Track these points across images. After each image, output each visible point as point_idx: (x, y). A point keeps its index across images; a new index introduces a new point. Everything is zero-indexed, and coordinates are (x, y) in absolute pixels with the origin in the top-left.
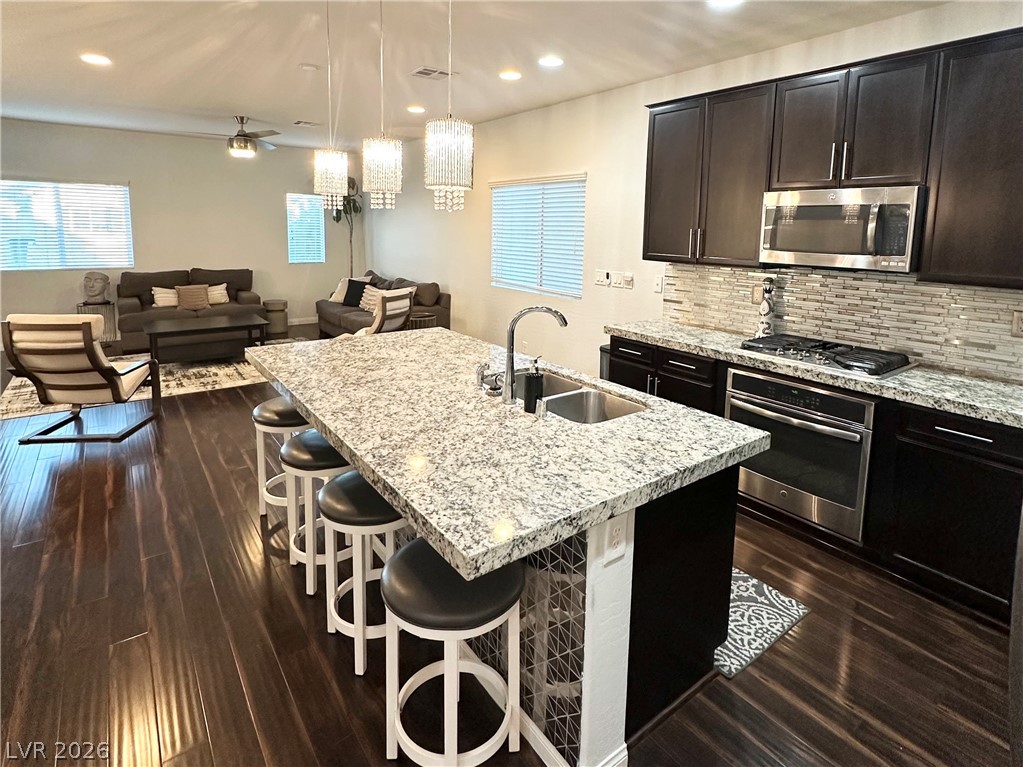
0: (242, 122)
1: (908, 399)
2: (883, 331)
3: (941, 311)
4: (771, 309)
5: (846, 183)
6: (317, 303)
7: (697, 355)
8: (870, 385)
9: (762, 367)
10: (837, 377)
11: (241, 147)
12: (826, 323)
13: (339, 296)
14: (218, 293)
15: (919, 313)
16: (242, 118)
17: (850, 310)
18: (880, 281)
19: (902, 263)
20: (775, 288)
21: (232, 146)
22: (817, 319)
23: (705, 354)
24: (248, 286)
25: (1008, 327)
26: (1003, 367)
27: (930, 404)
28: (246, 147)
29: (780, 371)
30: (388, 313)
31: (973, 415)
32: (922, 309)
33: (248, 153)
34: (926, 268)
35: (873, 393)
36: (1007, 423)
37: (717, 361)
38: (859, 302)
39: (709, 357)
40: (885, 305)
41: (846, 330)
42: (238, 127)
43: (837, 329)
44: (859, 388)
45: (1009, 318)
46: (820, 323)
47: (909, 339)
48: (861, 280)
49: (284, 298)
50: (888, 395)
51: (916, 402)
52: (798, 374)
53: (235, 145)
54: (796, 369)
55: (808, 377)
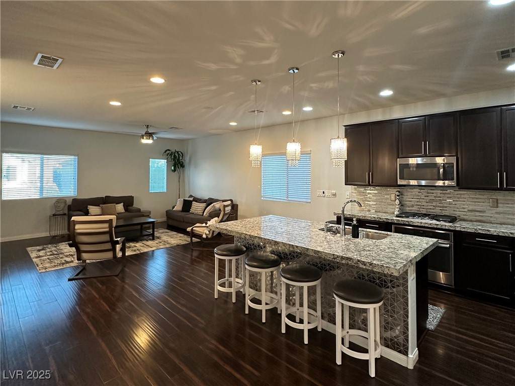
0: (148, 127)
1: (465, 230)
2: (444, 209)
3: (465, 200)
4: (400, 202)
5: (428, 155)
6: (167, 212)
7: (379, 221)
8: (450, 226)
9: (407, 223)
10: (438, 225)
11: (147, 139)
12: (422, 207)
13: (179, 207)
14: (120, 208)
15: (457, 201)
16: (148, 126)
17: (431, 201)
18: (441, 190)
19: (453, 183)
20: (401, 194)
21: (143, 138)
22: (418, 205)
23: (382, 220)
24: (132, 204)
25: (489, 204)
26: (489, 218)
27: (473, 231)
28: (149, 139)
29: (415, 224)
30: (226, 212)
31: (488, 233)
32: (458, 200)
33: (150, 141)
34: (462, 185)
35: (452, 229)
36: (500, 235)
37: (388, 222)
38: (434, 198)
39: (384, 222)
40: (444, 199)
41: (430, 209)
42: (146, 130)
43: (427, 209)
44: (447, 228)
45: (488, 201)
46: (419, 207)
47: (454, 211)
48: (434, 190)
49: (150, 210)
50: (458, 229)
51: (468, 231)
52: (423, 225)
53: (145, 138)
54: (421, 223)
55: (426, 225)
